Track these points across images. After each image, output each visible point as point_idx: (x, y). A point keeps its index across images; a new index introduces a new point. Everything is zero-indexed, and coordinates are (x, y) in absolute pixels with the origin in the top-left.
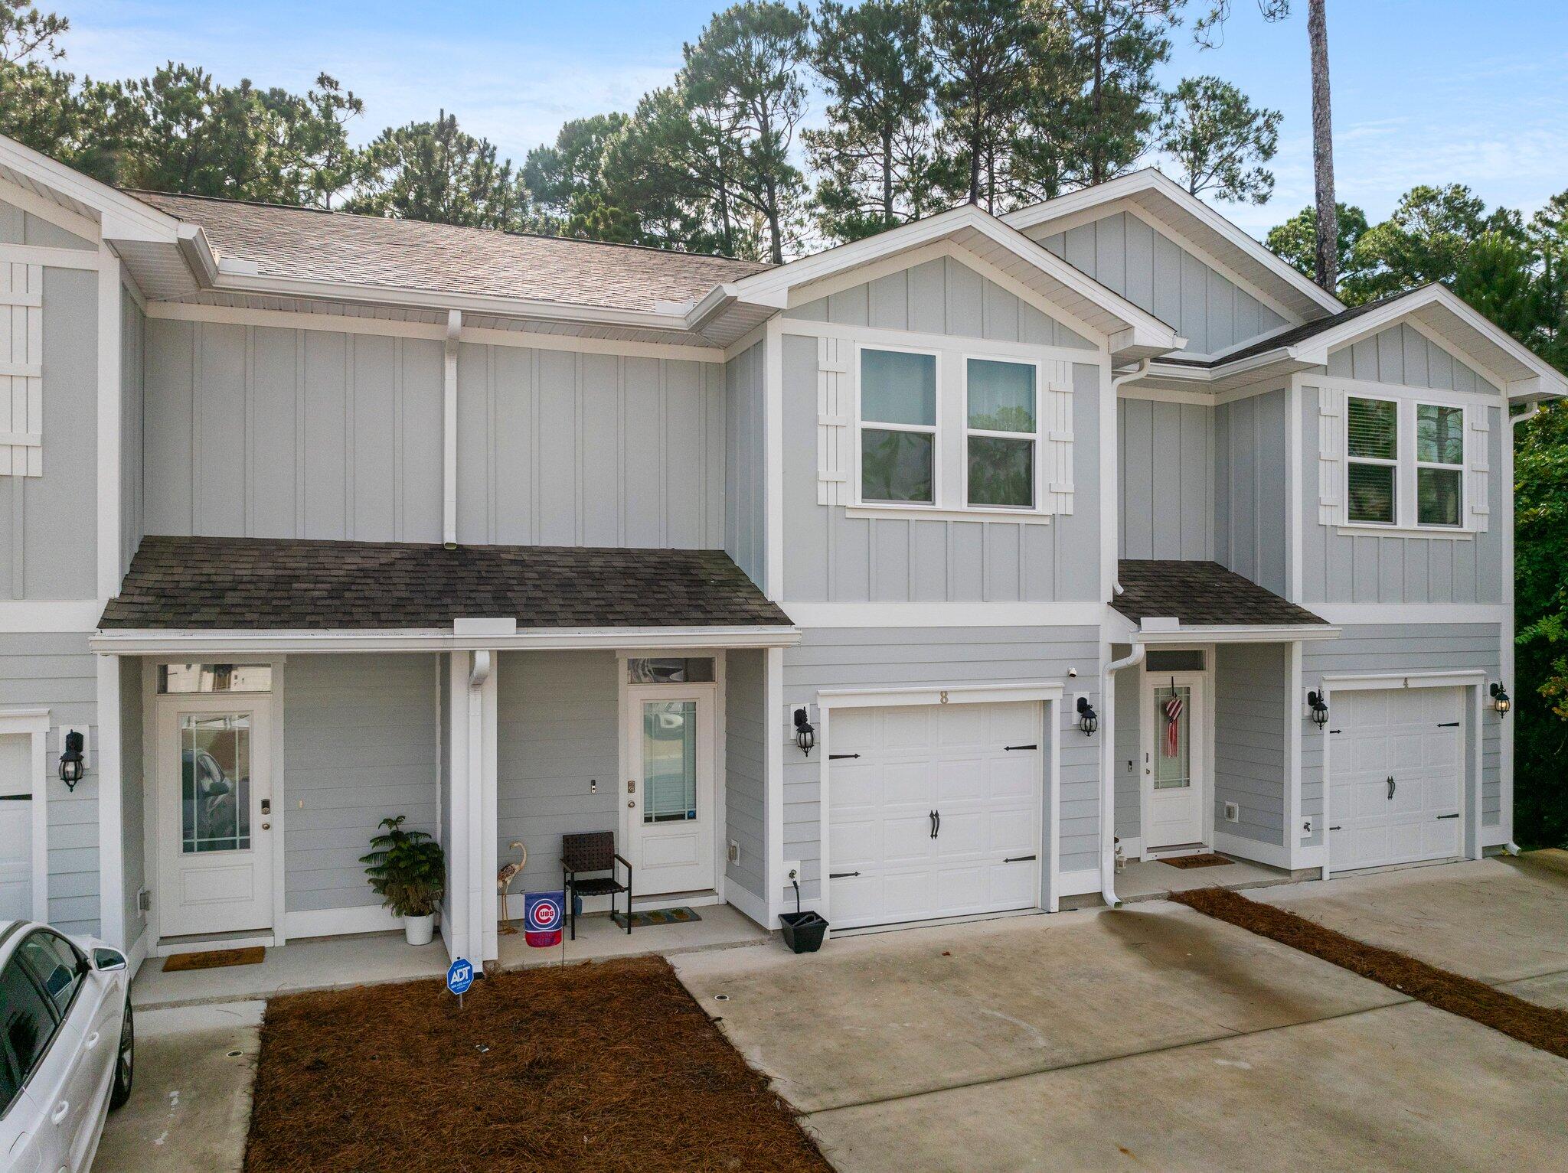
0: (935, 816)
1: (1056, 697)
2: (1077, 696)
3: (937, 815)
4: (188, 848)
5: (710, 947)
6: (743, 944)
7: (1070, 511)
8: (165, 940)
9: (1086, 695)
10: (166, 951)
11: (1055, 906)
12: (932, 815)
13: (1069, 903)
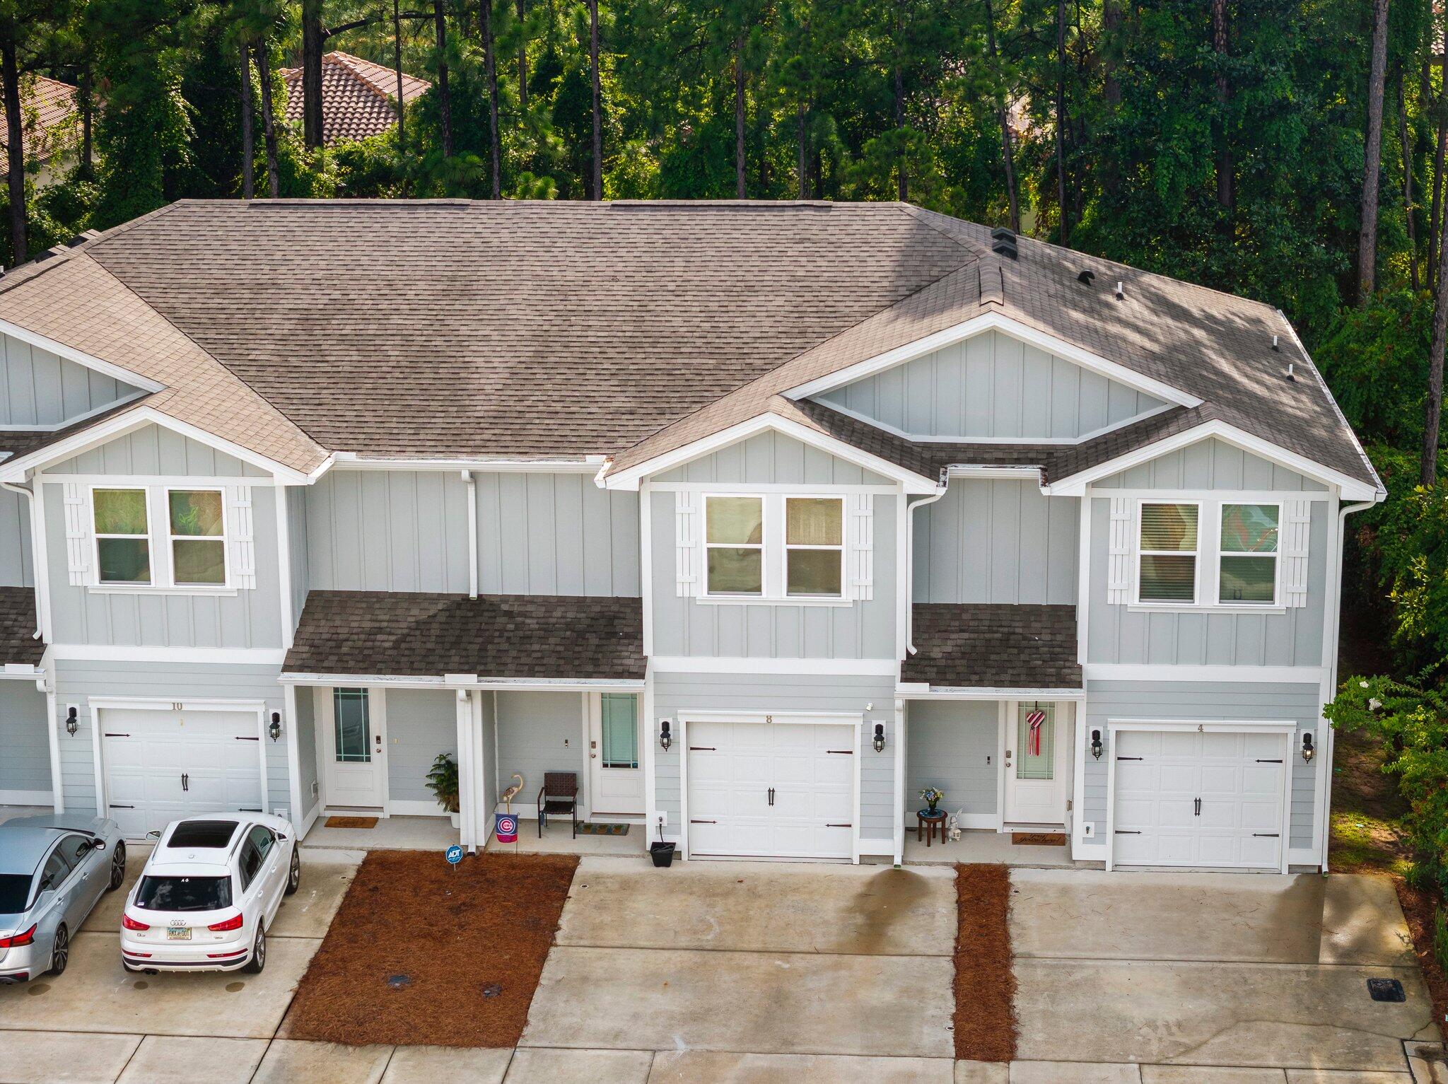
0: (771, 792)
1: (858, 723)
2: (875, 723)
3: (773, 791)
4: (339, 759)
5: (610, 855)
6: (632, 856)
7: (870, 597)
8: (329, 807)
9: (883, 723)
10: (329, 814)
11: (856, 861)
12: (769, 791)
13: (866, 860)
